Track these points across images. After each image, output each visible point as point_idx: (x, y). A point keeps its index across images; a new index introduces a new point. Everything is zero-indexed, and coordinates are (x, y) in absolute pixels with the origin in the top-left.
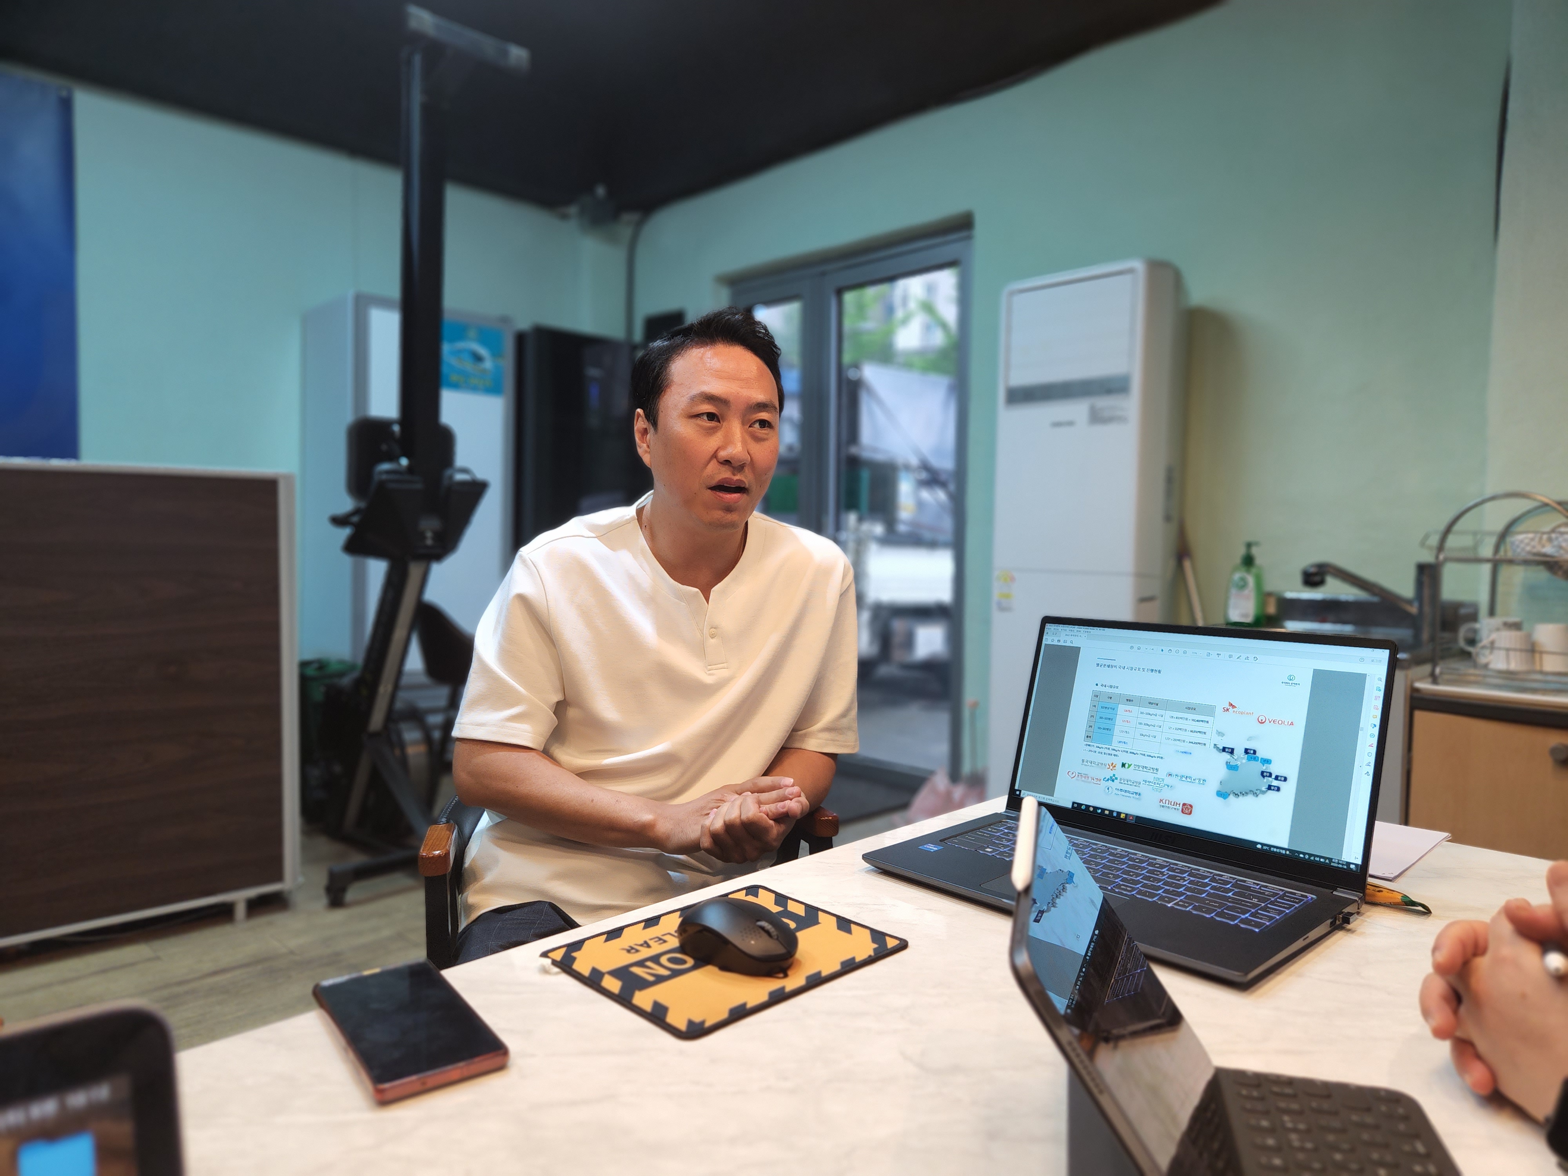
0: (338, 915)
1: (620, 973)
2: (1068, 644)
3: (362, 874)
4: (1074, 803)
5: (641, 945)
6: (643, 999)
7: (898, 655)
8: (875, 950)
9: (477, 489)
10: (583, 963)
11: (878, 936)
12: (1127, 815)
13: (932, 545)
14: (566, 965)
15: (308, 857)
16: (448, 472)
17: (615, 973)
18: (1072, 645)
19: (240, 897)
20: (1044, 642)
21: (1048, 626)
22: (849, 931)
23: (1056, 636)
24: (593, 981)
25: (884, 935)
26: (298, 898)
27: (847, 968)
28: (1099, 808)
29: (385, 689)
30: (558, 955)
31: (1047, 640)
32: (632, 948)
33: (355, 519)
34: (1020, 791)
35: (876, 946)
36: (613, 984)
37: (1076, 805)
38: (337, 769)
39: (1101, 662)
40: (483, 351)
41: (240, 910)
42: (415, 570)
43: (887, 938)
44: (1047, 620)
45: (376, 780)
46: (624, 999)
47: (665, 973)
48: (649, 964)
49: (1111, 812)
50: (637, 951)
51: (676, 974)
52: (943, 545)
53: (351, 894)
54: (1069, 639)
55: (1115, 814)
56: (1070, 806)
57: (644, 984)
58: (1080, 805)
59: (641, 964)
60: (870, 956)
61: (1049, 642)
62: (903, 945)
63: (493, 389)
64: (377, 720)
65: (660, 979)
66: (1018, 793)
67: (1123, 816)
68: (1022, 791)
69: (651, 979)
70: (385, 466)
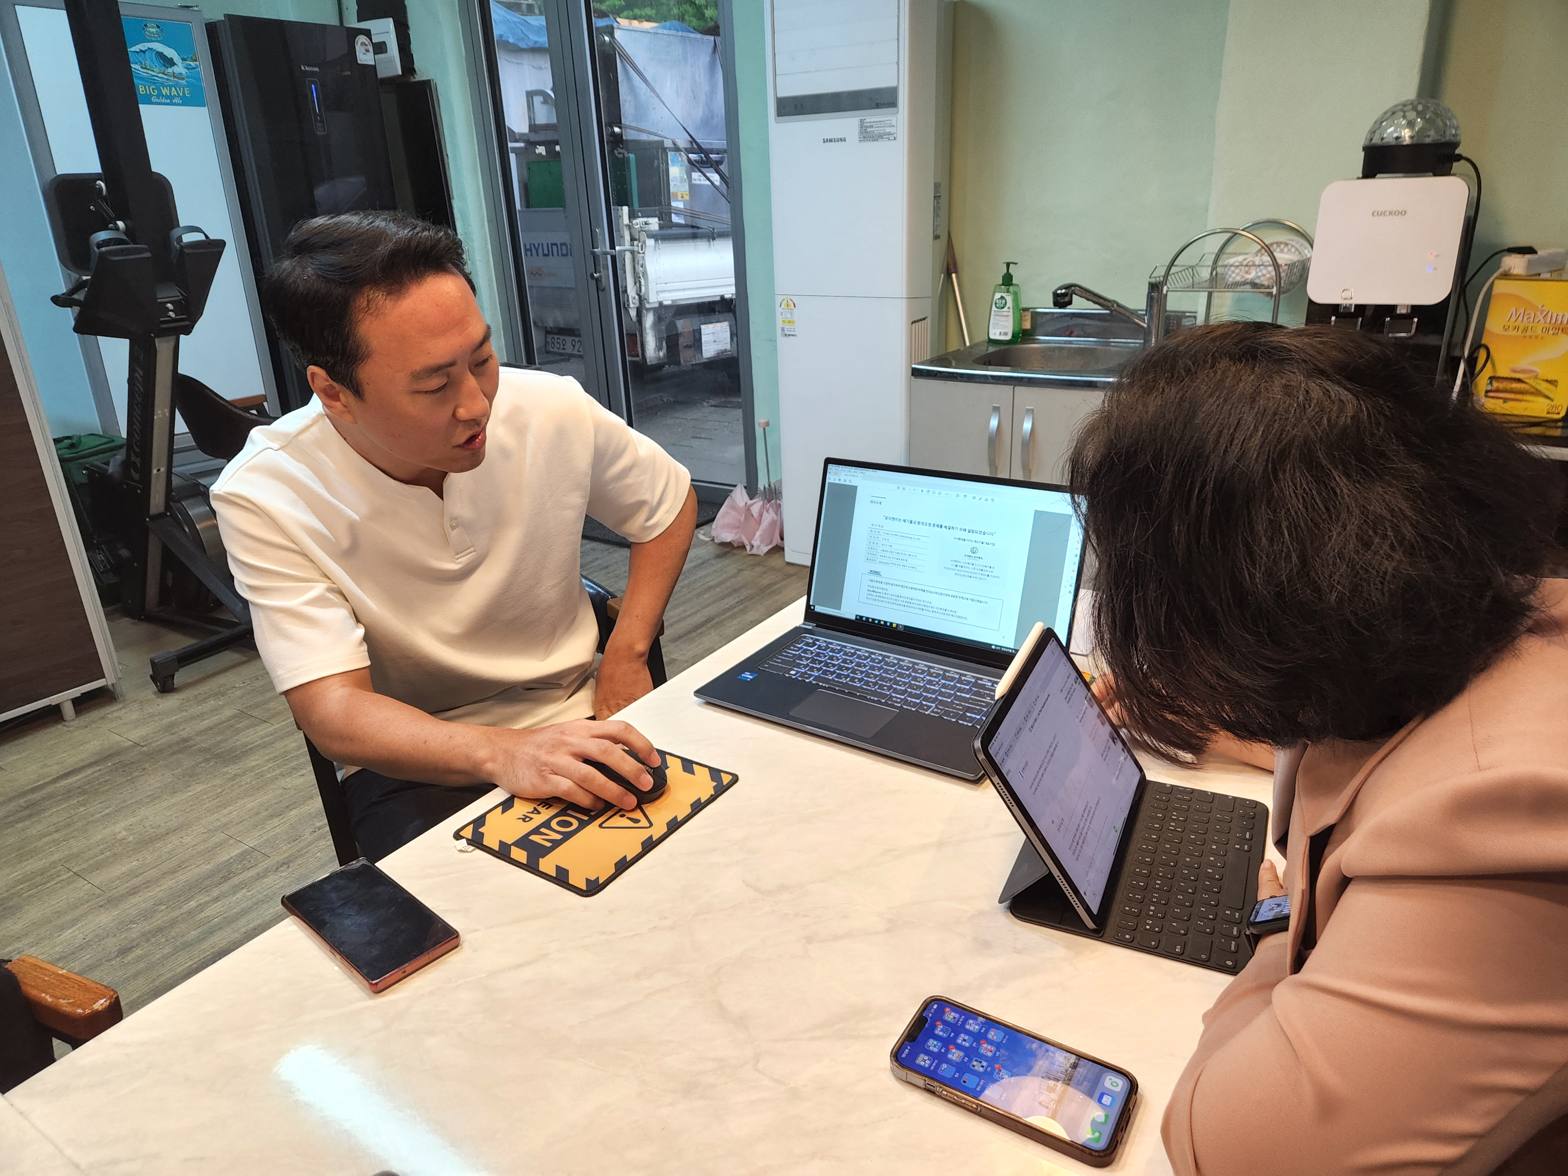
0: (171, 701)
1: (523, 842)
2: (848, 483)
3: (186, 658)
4: (857, 616)
5: (532, 812)
6: (547, 864)
7: (686, 358)
8: (714, 787)
9: (214, 248)
10: (492, 838)
11: (715, 773)
12: (897, 625)
13: (712, 236)
14: (477, 842)
15: (121, 644)
16: (175, 233)
17: (518, 843)
18: (850, 484)
19: (64, 698)
20: (827, 481)
21: (830, 466)
22: (692, 772)
23: (839, 476)
24: (502, 853)
25: (720, 771)
26: (124, 688)
27: (696, 810)
28: (876, 620)
29: (158, 471)
30: (468, 833)
31: (831, 479)
32: (527, 817)
33: (80, 296)
34: (814, 606)
35: (715, 784)
36: (519, 854)
37: (858, 617)
38: (124, 553)
39: (875, 499)
40: (170, 53)
41: (68, 710)
42: (163, 346)
43: (722, 774)
44: (829, 461)
45: (169, 559)
46: (532, 867)
47: (559, 837)
48: (543, 830)
49: (886, 622)
50: (531, 819)
51: (567, 836)
52: (722, 235)
53: (179, 678)
54: (848, 478)
55: (888, 624)
56: (854, 618)
57: (545, 851)
58: (861, 617)
59: (536, 831)
60: (712, 795)
61: (832, 481)
62: (735, 779)
63: (192, 100)
64: (157, 501)
65: (556, 844)
66: (812, 608)
67: (894, 625)
68: (816, 607)
69: (549, 844)
70: (102, 236)
